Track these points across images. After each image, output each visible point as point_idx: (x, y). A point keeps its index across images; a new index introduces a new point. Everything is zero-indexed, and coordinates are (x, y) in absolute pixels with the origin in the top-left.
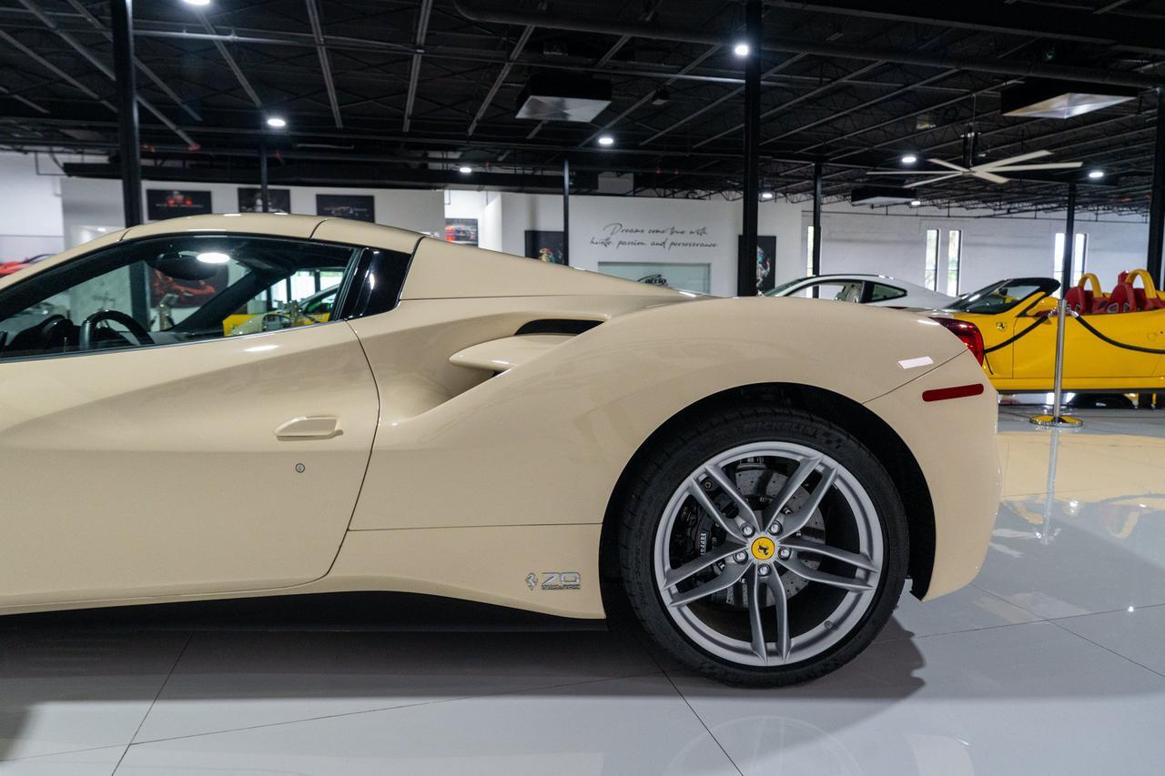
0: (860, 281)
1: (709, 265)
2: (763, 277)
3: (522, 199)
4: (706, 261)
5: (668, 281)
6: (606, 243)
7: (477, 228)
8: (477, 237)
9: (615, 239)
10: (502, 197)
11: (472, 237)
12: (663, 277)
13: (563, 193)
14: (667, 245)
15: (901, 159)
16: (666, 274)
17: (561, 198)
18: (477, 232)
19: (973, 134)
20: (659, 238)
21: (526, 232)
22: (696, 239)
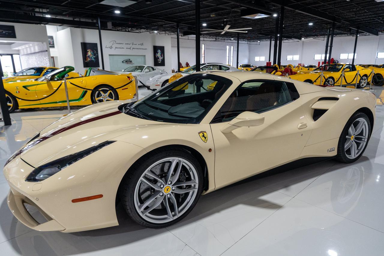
0: (218, 65)
1: (145, 56)
2: (161, 60)
3: (78, 30)
4: (144, 55)
5: (132, 62)
6: (111, 48)
7: (53, 40)
8: (54, 43)
9: (114, 46)
10: (70, 29)
11: (51, 43)
12: (131, 60)
13: (98, 29)
14: (131, 49)
15: (203, 24)
16: (132, 58)
17: (98, 31)
18: (53, 41)
19: (226, 20)
20: (129, 46)
21: (81, 43)
22: (140, 47)
